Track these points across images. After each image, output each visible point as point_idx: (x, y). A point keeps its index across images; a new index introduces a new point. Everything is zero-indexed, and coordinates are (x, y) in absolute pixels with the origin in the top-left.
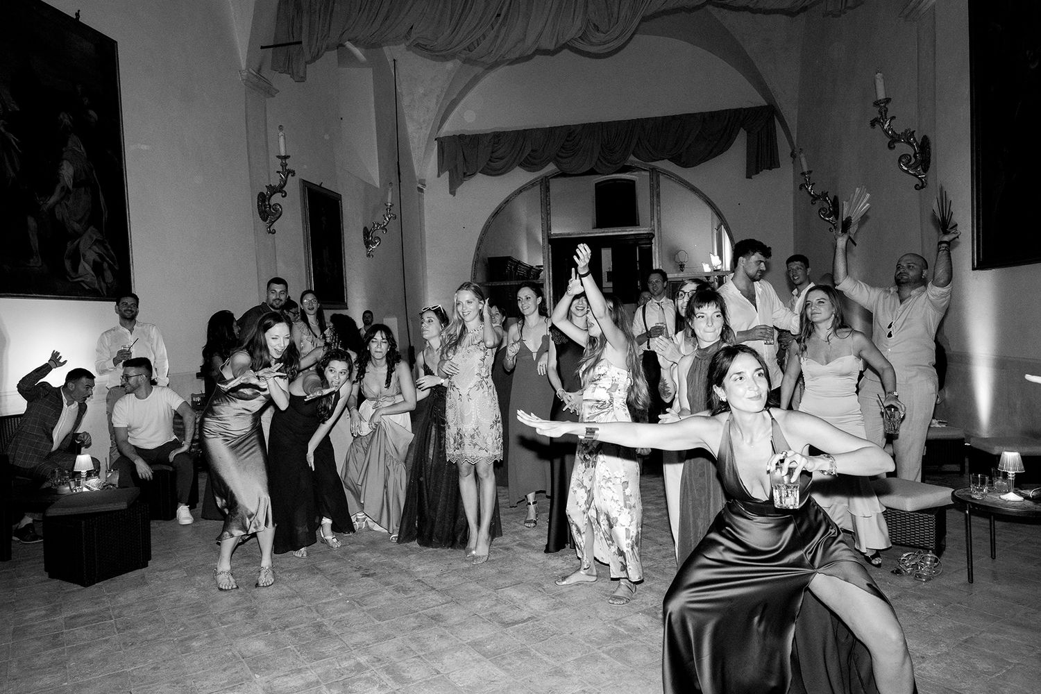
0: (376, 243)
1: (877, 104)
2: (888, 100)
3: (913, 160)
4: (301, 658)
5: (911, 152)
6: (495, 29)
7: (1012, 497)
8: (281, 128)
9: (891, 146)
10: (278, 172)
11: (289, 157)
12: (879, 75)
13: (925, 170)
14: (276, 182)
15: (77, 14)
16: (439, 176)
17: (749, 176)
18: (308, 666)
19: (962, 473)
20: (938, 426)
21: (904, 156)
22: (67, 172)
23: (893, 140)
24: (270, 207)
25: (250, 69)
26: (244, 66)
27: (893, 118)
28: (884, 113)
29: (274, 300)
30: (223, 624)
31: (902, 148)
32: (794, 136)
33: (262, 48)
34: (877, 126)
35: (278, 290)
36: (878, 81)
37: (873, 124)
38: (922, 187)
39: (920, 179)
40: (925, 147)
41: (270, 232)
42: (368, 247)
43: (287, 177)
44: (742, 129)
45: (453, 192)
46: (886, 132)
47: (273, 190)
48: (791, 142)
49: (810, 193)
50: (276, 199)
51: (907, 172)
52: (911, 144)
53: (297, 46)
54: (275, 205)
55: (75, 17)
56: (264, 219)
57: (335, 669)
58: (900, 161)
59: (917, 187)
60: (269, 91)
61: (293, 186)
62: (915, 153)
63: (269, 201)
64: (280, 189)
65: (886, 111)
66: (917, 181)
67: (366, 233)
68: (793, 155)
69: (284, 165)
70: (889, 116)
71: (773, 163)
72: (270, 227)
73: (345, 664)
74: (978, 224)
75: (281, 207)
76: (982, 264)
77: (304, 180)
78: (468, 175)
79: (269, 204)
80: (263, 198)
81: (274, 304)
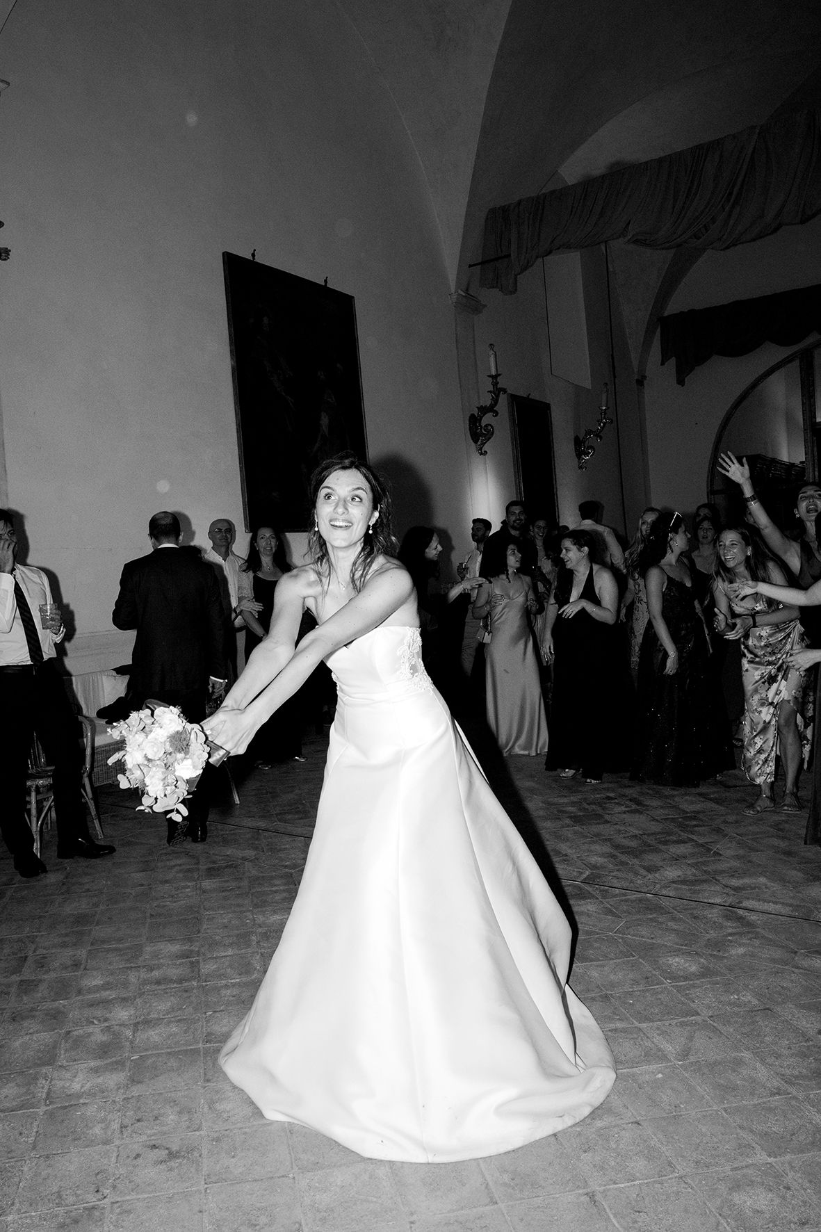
0: (589, 453)
8: (492, 346)
10: (488, 391)
11: (500, 375)
14: (486, 401)
15: (326, 281)
16: (663, 364)
22: (324, 421)
24: (481, 428)
25: (459, 291)
26: (453, 289)
29: (514, 521)
33: (470, 266)
35: (517, 512)
41: (481, 454)
42: (579, 457)
43: (497, 396)
45: (681, 382)
47: (484, 410)
50: (487, 419)
53: (505, 260)
54: (486, 426)
55: (323, 284)
56: (476, 442)
60: (477, 308)
61: (503, 398)
63: (480, 422)
64: (492, 408)
67: (578, 442)
69: (495, 384)
72: (481, 449)
75: (492, 427)
77: (513, 395)
78: (700, 359)
79: (480, 425)
80: (474, 421)
81: (515, 524)
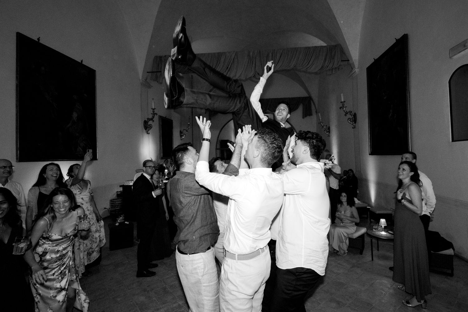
0: (184, 136)
1: (341, 102)
2: (344, 102)
3: (352, 120)
4: (159, 303)
5: (351, 118)
6: (226, 72)
7: (383, 233)
8: (153, 99)
9: (345, 115)
10: (151, 114)
11: (155, 109)
12: (342, 94)
13: (355, 123)
14: (150, 117)
15: (82, 61)
17: (303, 118)
18: (161, 307)
19: (367, 218)
20: (360, 203)
21: (349, 118)
22: (75, 115)
23: (346, 113)
24: (148, 125)
25: (143, 79)
26: (141, 78)
27: (346, 107)
28: (343, 105)
30: (129, 289)
31: (349, 116)
32: (317, 106)
33: (147, 72)
34: (342, 109)
36: (342, 96)
37: (340, 108)
38: (354, 128)
39: (354, 125)
40: (355, 115)
41: (148, 134)
42: (181, 137)
43: (154, 115)
44: (301, 104)
46: (344, 111)
47: (149, 119)
48: (316, 108)
49: (322, 125)
50: (150, 122)
51: (350, 123)
52: (351, 115)
53: (160, 73)
54: (150, 125)
56: (146, 129)
57: (171, 308)
58: (348, 120)
59: (353, 128)
60: (149, 87)
61: (156, 118)
62: (352, 118)
63: (148, 123)
64: (152, 119)
65: (344, 105)
66: (353, 126)
67: (181, 133)
68: (316, 112)
69: (153, 112)
70: (345, 107)
71: (310, 114)
72: (148, 132)
73: (174, 305)
74: (370, 141)
75: (152, 125)
76: (372, 154)
77: (160, 116)
79: (148, 124)
80: (146, 123)
